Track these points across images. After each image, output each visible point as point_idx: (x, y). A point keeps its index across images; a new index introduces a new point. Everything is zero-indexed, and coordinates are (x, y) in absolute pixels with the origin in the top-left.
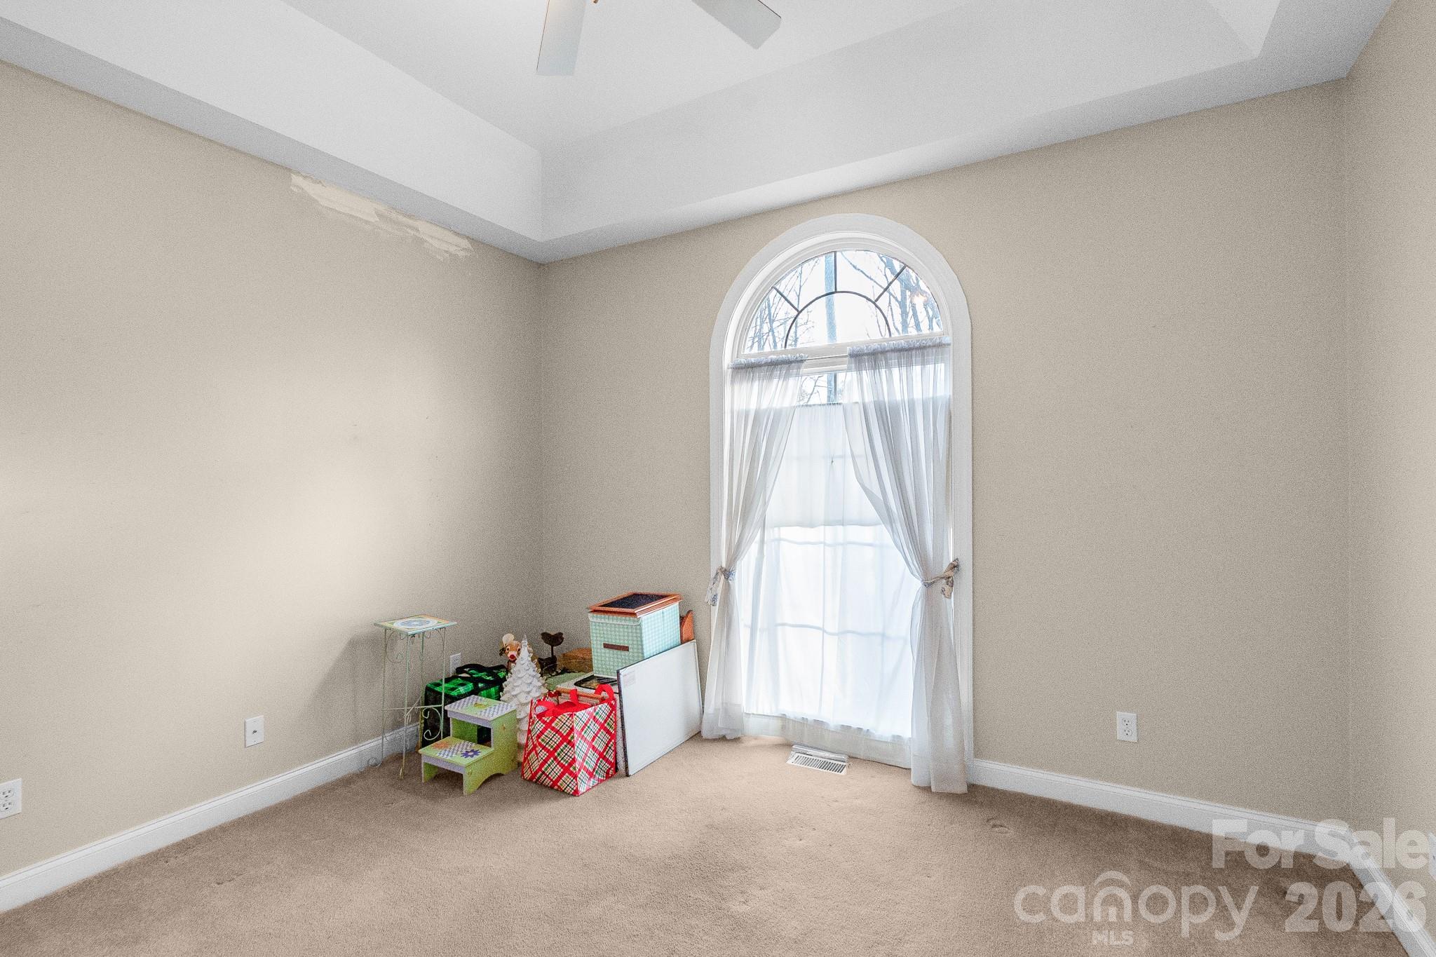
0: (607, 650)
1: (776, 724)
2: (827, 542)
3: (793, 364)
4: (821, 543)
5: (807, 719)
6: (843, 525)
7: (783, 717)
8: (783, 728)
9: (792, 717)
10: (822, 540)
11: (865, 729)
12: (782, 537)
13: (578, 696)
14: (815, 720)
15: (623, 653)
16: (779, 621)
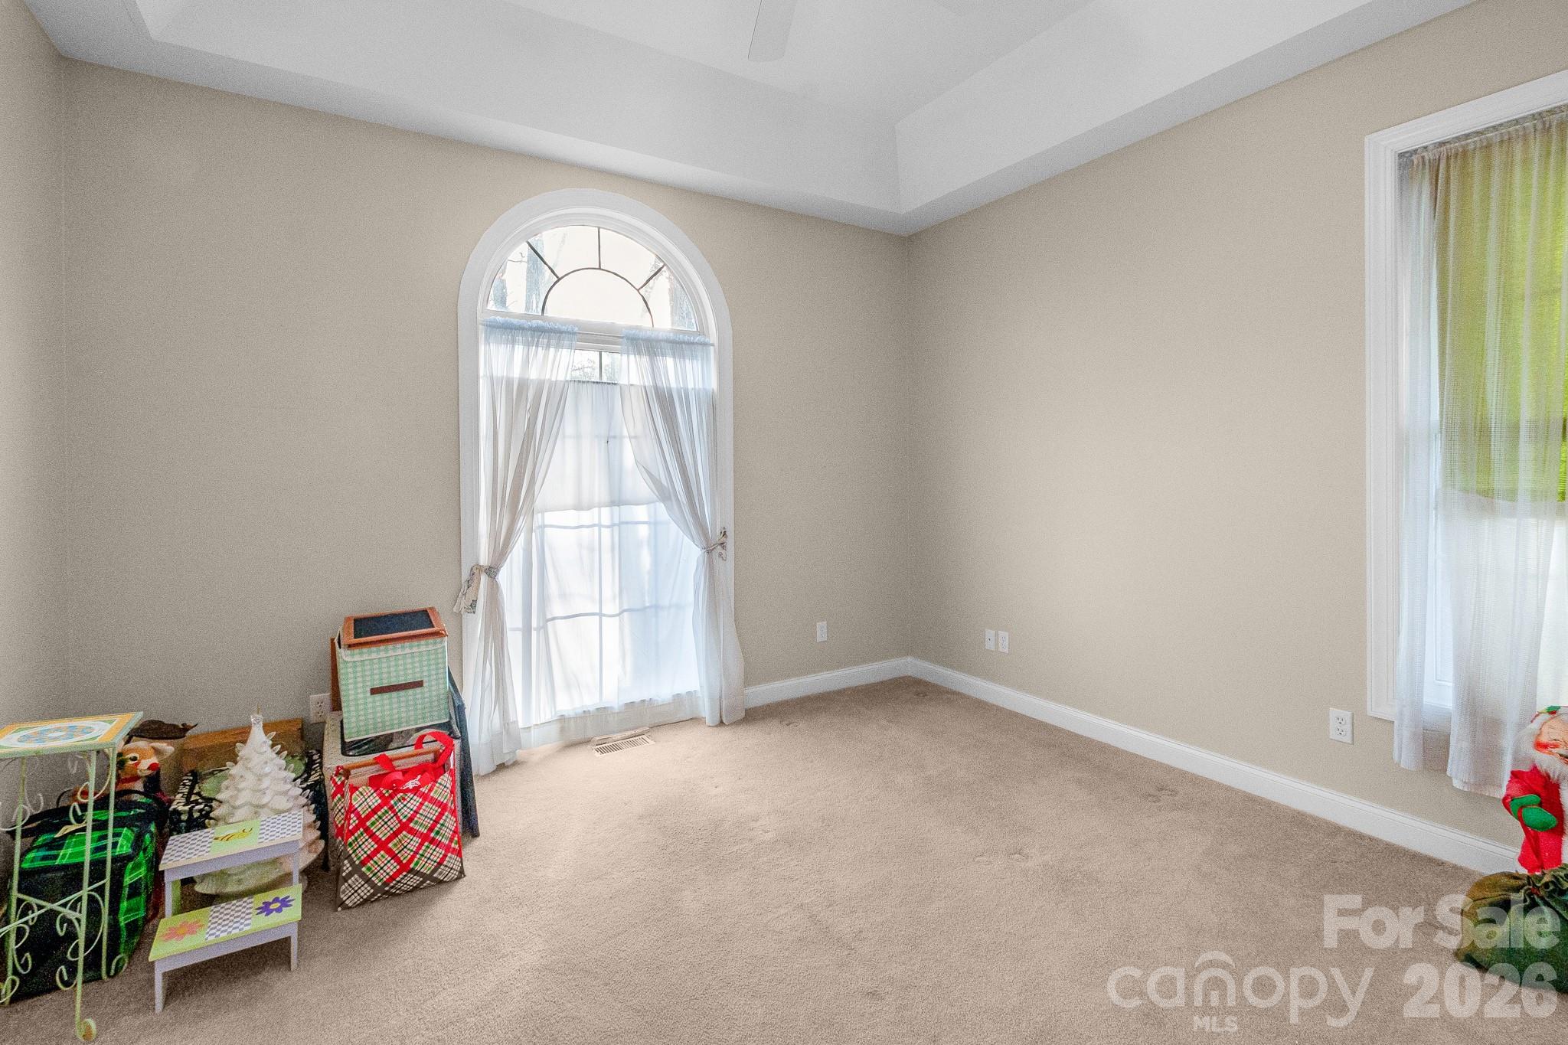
0: (378, 697)
1: (554, 729)
2: (603, 523)
3: (564, 335)
4: (594, 525)
5: (589, 711)
6: (619, 506)
7: (562, 719)
8: (562, 730)
9: (572, 714)
10: (597, 522)
11: (647, 698)
12: (546, 523)
13: (391, 760)
14: (597, 709)
15: (418, 690)
16: (549, 616)
